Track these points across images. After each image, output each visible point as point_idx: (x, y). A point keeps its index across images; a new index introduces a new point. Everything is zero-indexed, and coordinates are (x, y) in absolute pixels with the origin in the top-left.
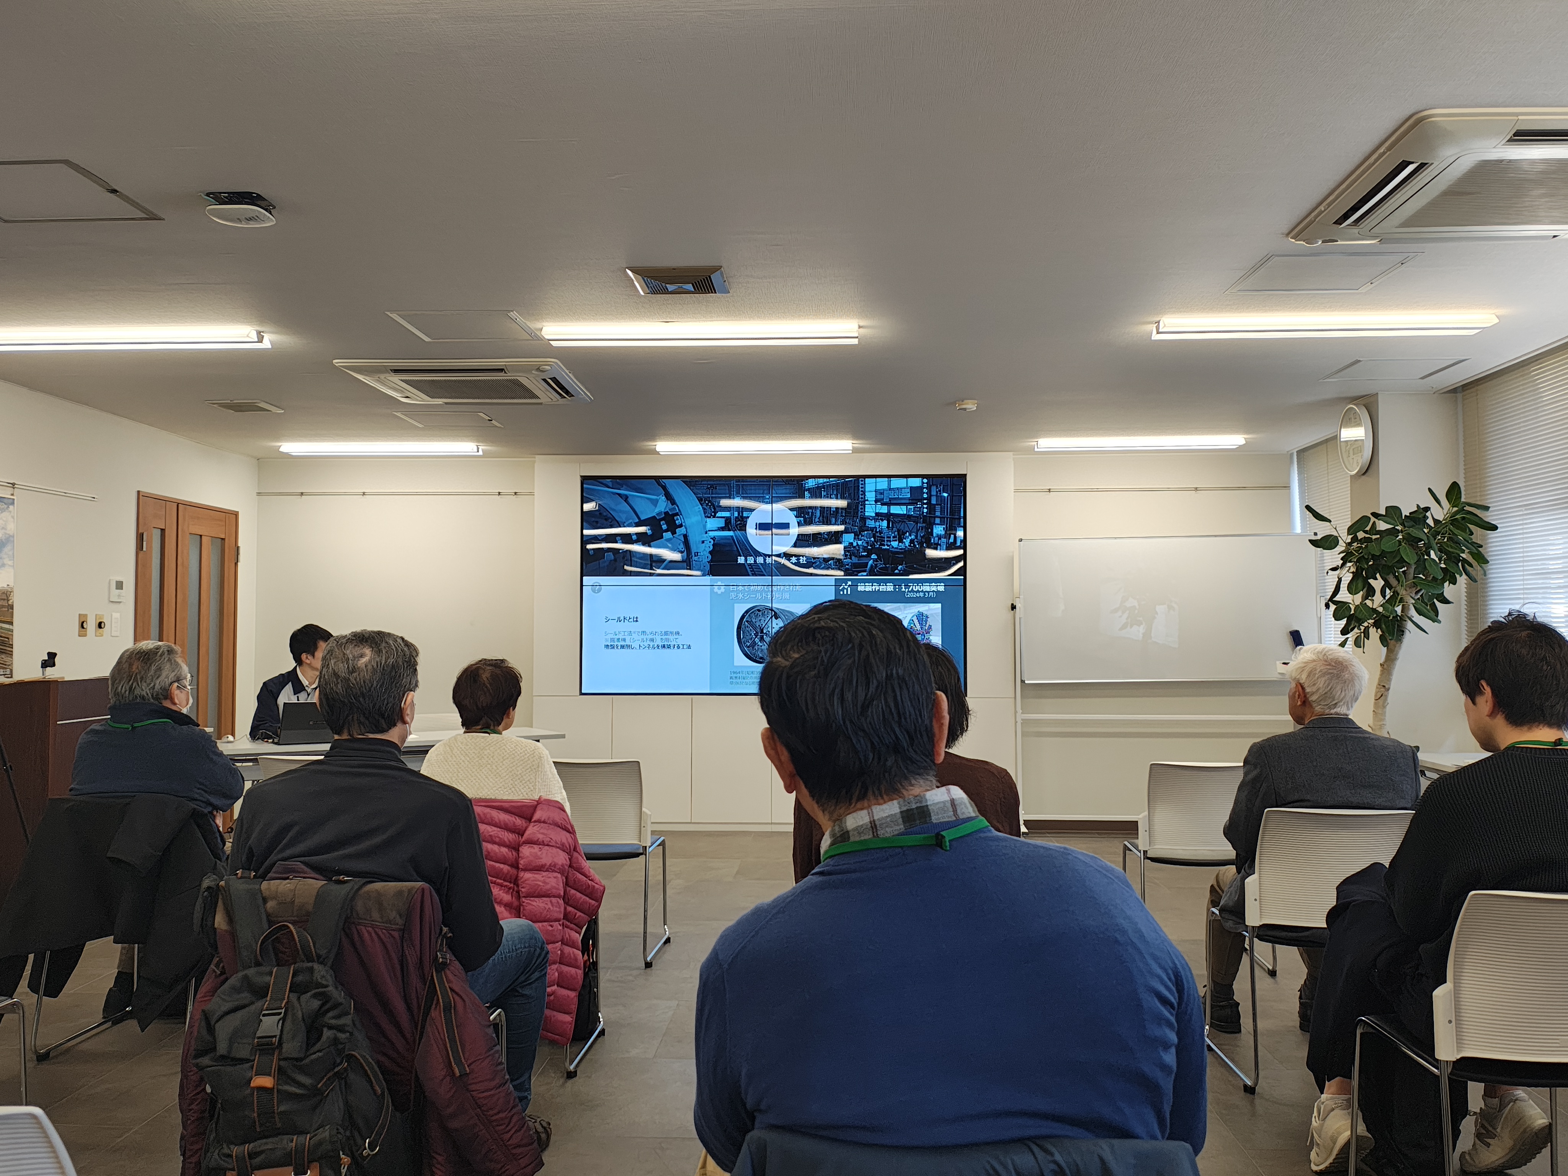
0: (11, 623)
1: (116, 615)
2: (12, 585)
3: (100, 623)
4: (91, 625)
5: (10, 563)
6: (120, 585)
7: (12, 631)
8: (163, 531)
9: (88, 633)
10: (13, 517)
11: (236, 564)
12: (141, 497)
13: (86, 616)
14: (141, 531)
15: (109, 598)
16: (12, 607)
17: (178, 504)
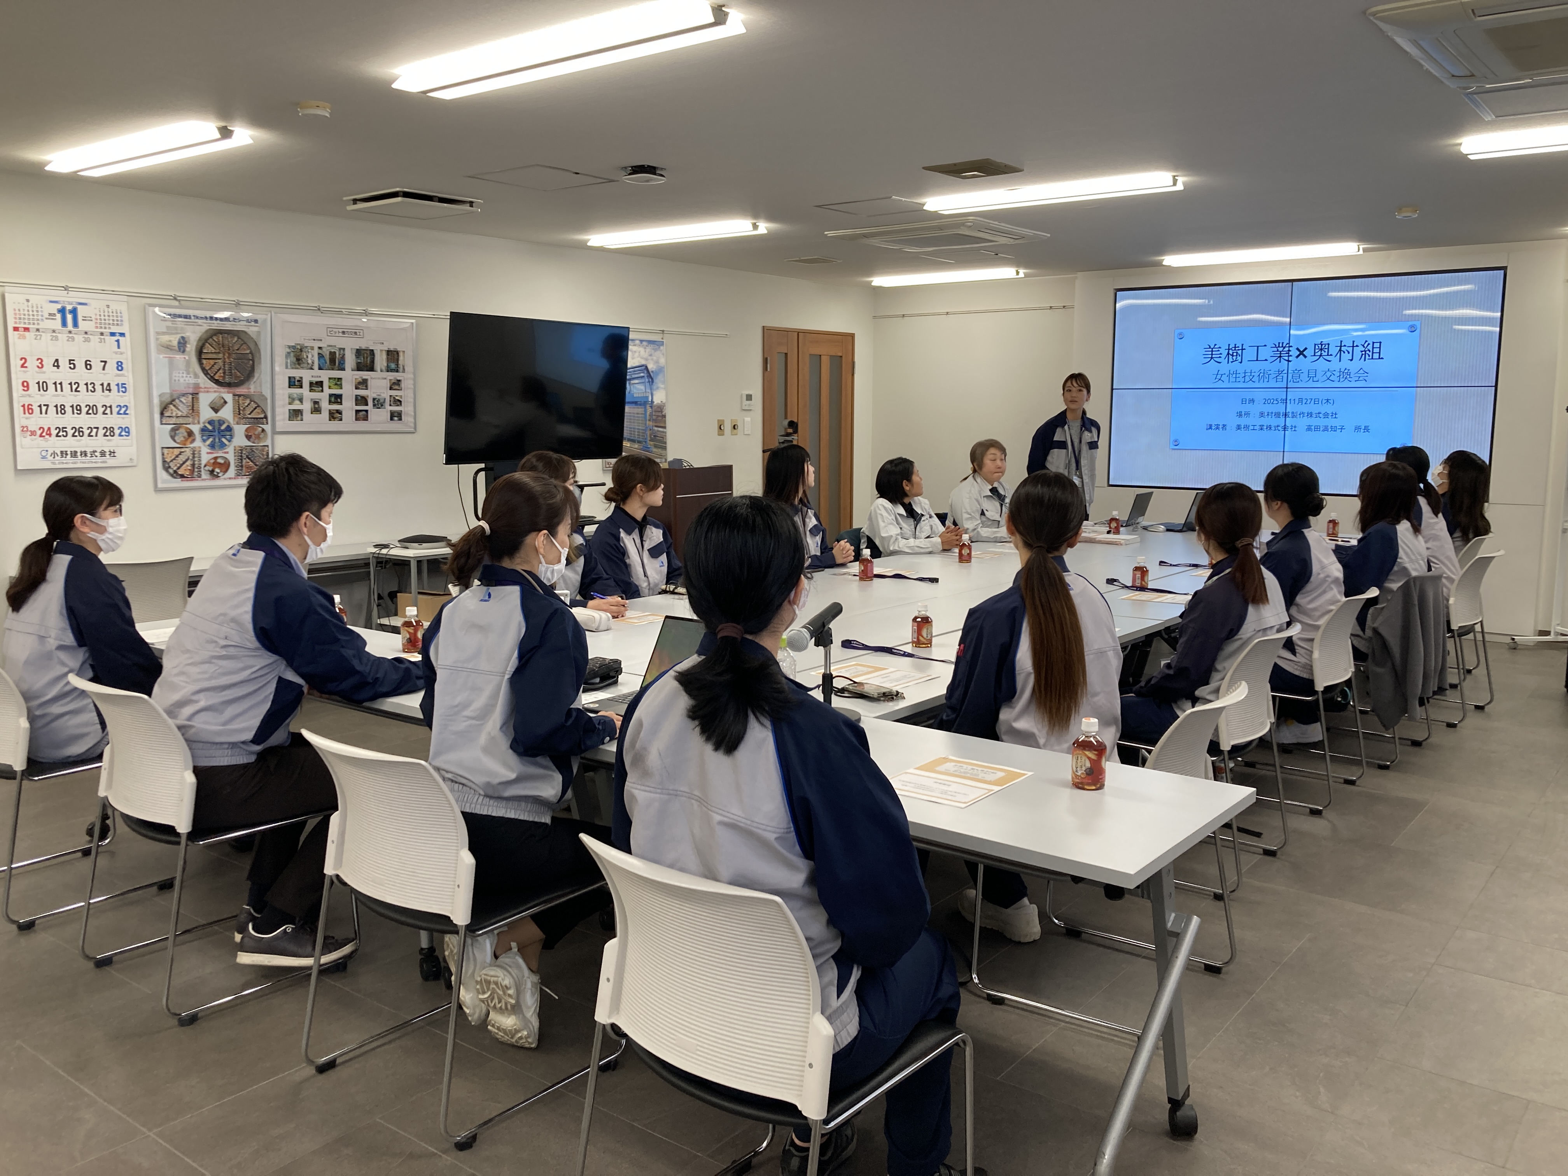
0: (665, 427)
1: (748, 419)
2: (664, 401)
3: (734, 426)
4: (728, 427)
5: (662, 386)
6: (749, 397)
7: (665, 433)
8: (786, 354)
9: (725, 433)
10: (663, 354)
11: (853, 375)
12: (765, 331)
13: (723, 421)
14: (766, 356)
15: (742, 406)
16: (664, 416)
17: (799, 332)
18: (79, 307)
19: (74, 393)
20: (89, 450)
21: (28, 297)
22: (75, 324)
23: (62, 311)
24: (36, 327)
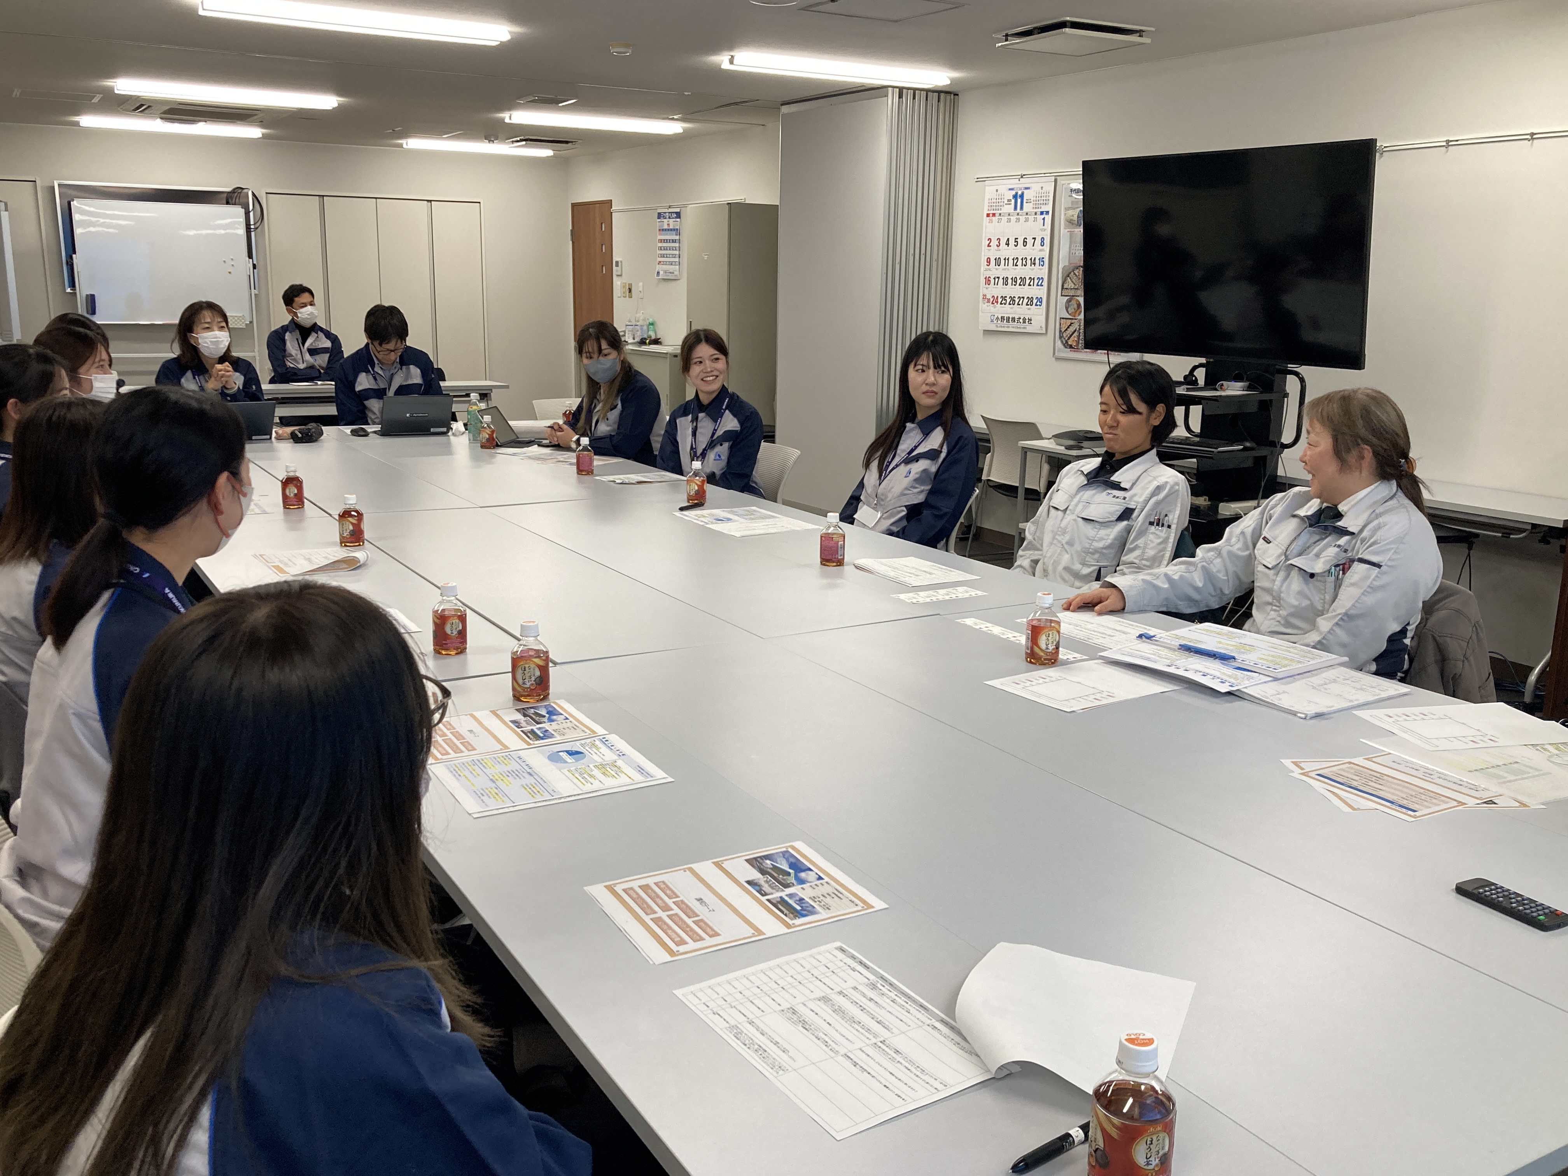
18: (1025, 191)
19: (1015, 267)
20: (1017, 317)
21: (997, 187)
22: (1022, 208)
23: (1015, 197)
24: (1000, 212)
